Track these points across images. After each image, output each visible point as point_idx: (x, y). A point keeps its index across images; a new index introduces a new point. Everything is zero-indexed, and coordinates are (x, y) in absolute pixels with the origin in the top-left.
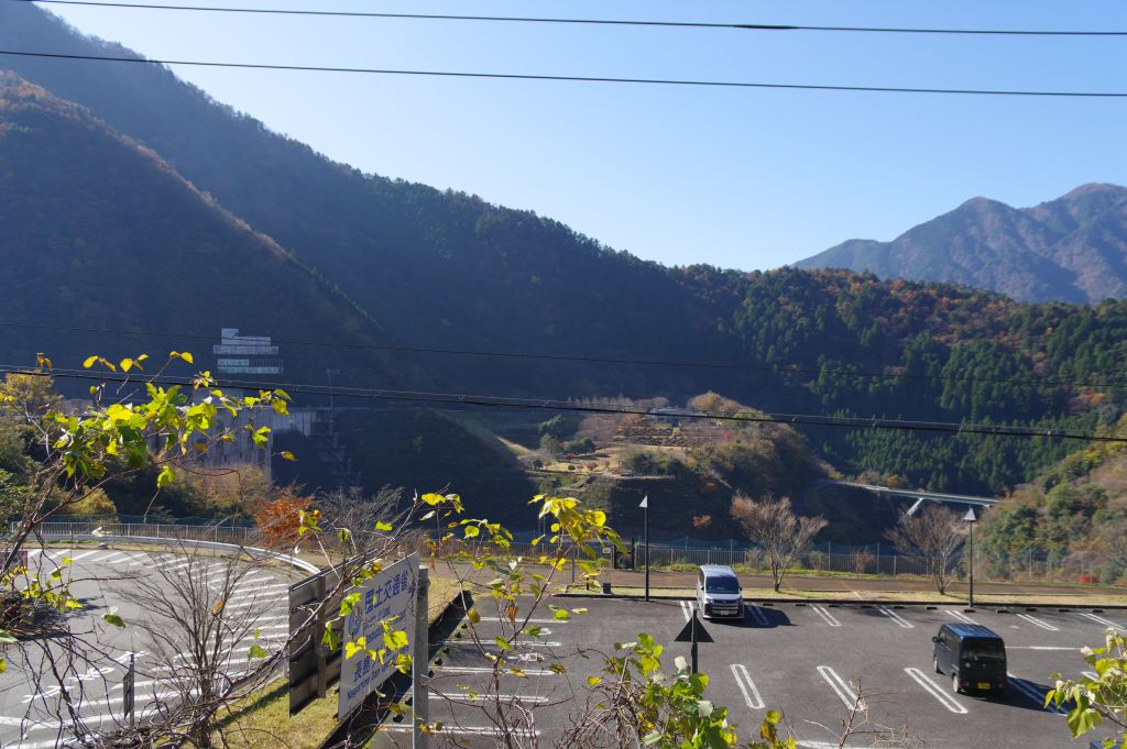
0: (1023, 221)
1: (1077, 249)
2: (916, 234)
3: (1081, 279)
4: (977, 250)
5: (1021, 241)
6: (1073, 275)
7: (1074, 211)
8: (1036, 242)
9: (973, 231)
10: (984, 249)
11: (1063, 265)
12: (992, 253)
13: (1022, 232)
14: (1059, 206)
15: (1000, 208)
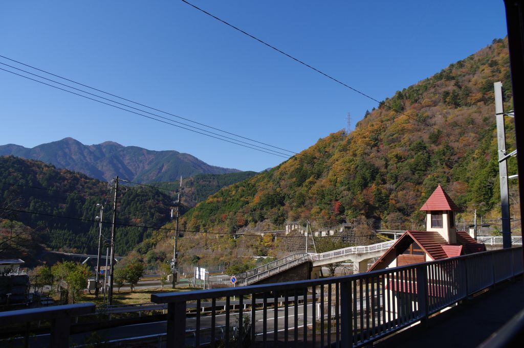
0: (86, 150)
1: (105, 164)
2: (43, 147)
3: (105, 175)
4: (68, 157)
5: (85, 158)
6: (103, 173)
7: (104, 150)
8: (90, 159)
9: (67, 150)
10: (71, 158)
11: (99, 169)
12: (74, 161)
13: (85, 154)
14: (99, 147)
15: (78, 143)
